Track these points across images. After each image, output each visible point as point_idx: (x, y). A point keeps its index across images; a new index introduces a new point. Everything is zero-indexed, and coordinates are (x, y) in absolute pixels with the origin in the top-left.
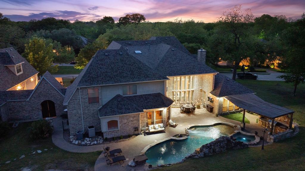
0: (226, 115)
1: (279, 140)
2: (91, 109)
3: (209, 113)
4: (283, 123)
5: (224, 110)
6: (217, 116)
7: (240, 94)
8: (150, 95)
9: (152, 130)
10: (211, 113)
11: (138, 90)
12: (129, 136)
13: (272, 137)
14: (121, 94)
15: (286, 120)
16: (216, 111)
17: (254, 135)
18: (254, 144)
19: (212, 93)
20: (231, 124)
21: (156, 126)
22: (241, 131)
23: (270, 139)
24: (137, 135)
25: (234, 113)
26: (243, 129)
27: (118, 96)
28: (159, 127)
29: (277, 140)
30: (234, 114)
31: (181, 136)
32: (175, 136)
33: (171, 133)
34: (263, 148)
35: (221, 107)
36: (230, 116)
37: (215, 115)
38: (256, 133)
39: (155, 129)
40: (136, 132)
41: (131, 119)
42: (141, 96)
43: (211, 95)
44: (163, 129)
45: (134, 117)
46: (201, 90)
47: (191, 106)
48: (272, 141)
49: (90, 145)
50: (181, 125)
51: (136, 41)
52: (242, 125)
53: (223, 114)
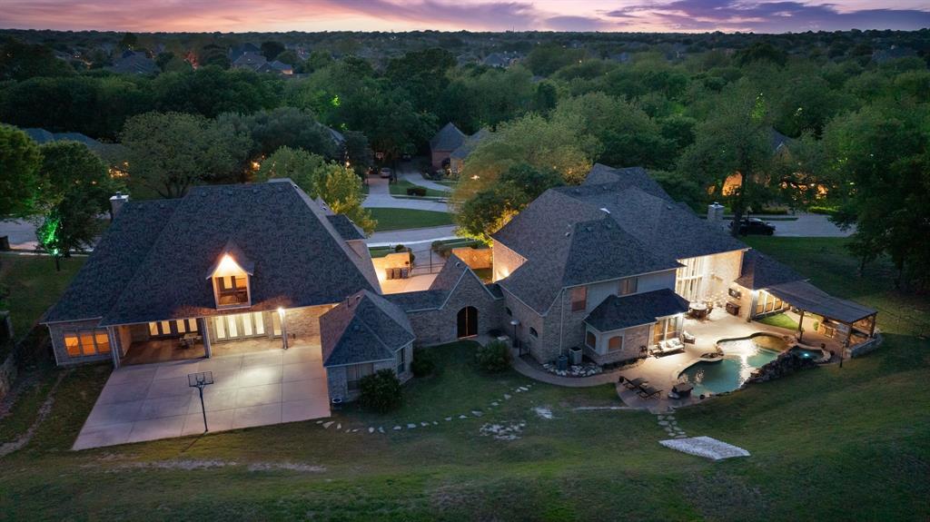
0: (761, 318)
1: (858, 355)
2: (574, 320)
3: (733, 317)
4: (859, 329)
5: (759, 310)
6: (749, 321)
7: (785, 282)
8: (656, 292)
9: (666, 349)
10: (736, 317)
11: (639, 286)
12: (634, 360)
13: (849, 351)
14: (615, 293)
15: (865, 324)
16: (746, 312)
17: (820, 348)
18: (825, 362)
19: (738, 281)
20: (777, 334)
21: (670, 342)
22: (799, 344)
23: (846, 353)
24: (645, 357)
25: (773, 314)
26: (799, 340)
27: (612, 298)
28: (673, 344)
29: (855, 355)
30: (773, 317)
31: (712, 356)
32: (703, 356)
33: (694, 353)
34: (841, 366)
35: (755, 306)
36: (767, 319)
37: (745, 321)
38: (823, 346)
39: (669, 347)
40: (643, 354)
41: (639, 333)
42: (644, 295)
43: (736, 284)
44: (681, 346)
45: (643, 329)
46: (713, 277)
47: (703, 307)
48: (849, 356)
49: (587, 376)
50: (701, 339)
51: (587, 187)
52: (798, 335)
53: (758, 317)
